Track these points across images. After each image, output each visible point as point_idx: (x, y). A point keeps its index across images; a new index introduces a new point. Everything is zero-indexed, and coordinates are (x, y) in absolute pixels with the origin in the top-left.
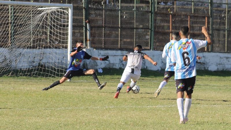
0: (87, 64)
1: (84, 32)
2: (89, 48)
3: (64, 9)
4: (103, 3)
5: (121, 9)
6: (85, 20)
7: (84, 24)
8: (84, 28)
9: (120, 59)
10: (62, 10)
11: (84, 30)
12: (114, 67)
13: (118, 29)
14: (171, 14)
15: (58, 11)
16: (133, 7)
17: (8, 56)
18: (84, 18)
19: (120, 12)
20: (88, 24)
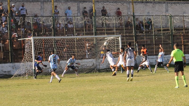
0: (137, 64)
1: (135, 48)
2: (138, 55)
3: (117, 37)
4: (145, 33)
5: (154, 34)
6: (135, 42)
7: (135, 44)
8: (135, 46)
9: (155, 60)
10: (116, 38)
11: (135, 47)
12: (153, 64)
13: (154, 45)
14: (182, 35)
15: (114, 39)
16: (161, 33)
17: (95, 62)
18: (134, 41)
19: (154, 36)
20: (136, 44)
